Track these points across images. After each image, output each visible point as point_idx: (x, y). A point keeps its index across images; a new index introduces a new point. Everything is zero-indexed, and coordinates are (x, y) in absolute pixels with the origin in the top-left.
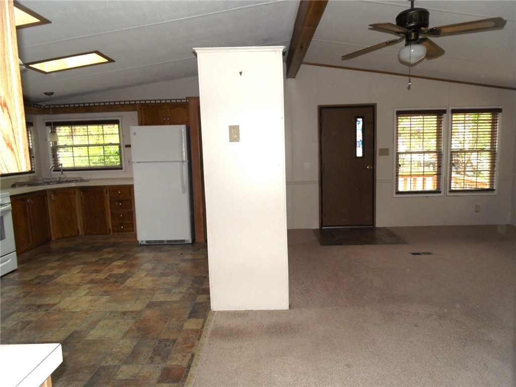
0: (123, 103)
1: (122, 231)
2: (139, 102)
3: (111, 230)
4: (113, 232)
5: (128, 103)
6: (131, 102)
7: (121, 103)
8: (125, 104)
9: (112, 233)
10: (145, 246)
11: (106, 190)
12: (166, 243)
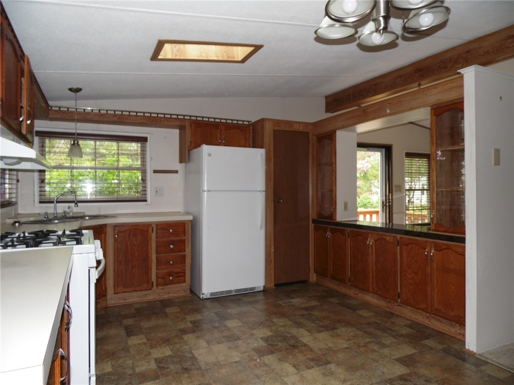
0: (169, 116)
1: (171, 283)
2: (189, 118)
3: (155, 284)
4: (157, 285)
5: (176, 117)
6: (179, 117)
7: (166, 116)
8: (171, 118)
9: (155, 287)
10: (208, 300)
11: (153, 228)
12: (234, 293)
